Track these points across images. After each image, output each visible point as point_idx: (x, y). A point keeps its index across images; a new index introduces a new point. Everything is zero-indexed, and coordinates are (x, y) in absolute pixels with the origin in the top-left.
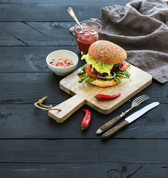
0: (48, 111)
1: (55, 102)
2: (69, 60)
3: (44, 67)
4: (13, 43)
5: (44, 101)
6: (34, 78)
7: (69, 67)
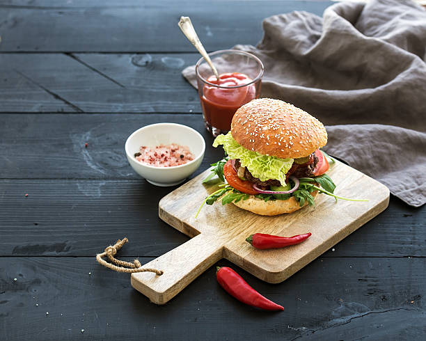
0: (130, 274)
1: (146, 253)
2: (182, 147)
3: (121, 165)
4: (42, 106)
5: (119, 250)
6: (94, 192)
7: (183, 165)
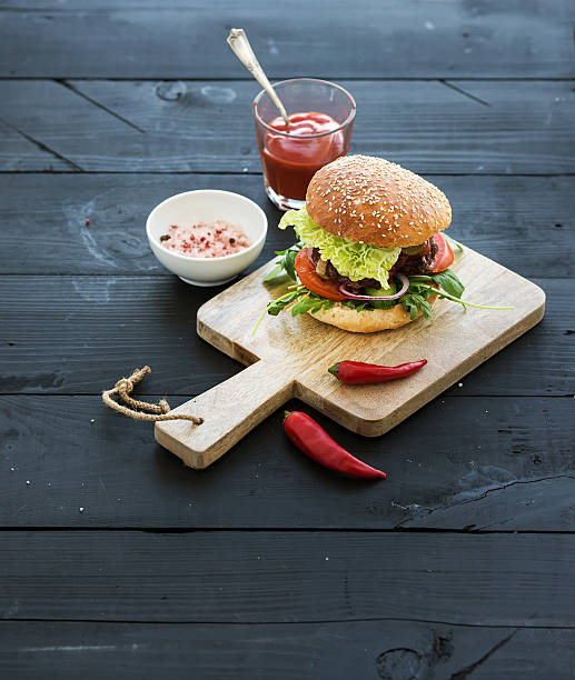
1: (178, 388)
2: (232, 226)
4: (20, 162)
6: (100, 294)
7: (234, 255)
